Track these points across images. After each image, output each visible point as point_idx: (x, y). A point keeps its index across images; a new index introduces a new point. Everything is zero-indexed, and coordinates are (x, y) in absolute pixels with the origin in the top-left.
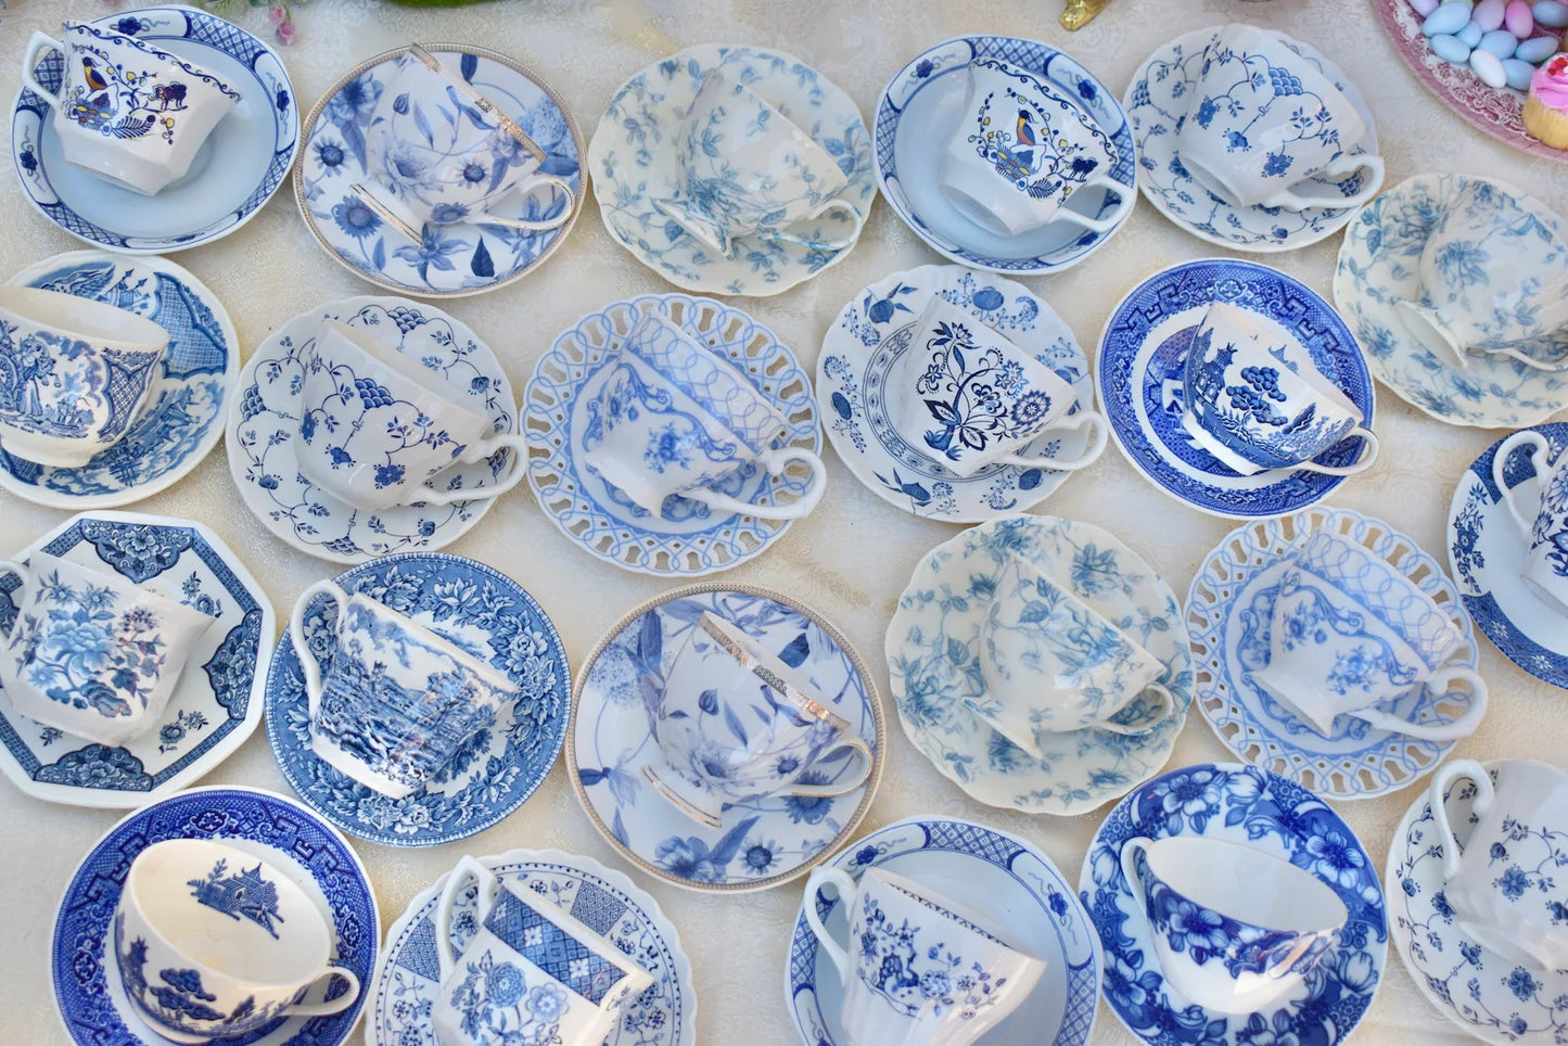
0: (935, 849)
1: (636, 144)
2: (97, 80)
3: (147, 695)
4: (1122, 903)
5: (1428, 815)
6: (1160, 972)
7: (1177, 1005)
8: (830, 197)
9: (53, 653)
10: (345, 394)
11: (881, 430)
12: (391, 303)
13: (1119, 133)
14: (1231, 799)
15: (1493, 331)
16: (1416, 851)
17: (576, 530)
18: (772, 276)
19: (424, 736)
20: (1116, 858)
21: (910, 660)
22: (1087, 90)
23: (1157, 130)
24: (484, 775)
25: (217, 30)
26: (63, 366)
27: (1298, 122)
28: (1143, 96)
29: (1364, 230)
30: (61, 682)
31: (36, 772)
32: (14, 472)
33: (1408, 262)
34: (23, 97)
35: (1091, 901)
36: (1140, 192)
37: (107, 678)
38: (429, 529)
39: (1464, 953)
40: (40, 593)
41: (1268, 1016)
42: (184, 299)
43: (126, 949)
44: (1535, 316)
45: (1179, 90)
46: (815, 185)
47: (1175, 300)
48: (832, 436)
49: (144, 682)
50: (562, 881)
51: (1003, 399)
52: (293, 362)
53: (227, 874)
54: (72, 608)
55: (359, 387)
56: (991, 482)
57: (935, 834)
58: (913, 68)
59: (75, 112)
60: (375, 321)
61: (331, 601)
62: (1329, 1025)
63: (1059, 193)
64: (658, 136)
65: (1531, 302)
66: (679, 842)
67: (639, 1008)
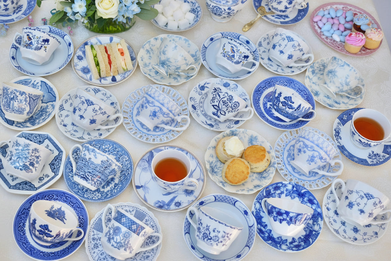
0: (217, 202)
1: (148, 55)
2: (30, 39)
3: (36, 168)
4: (262, 214)
5: (331, 193)
6: (271, 229)
7: (275, 236)
8: (191, 64)
9: (16, 158)
10: (83, 103)
11: (203, 113)
12: (93, 87)
13: (255, 51)
14: (287, 190)
15: (341, 88)
16: (329, 201)
17: (134, 134)
18: (178, 82)
19: (100, 175)
20: (260, 204)
21: (211, 161)
22: (248, 42)
23: (264, 52)
24: (114, 187)
25: (56, 31)
26: (20, 97)
27: (294, 47)
28: (260, 45)
29: (311, 70)
30: (17, 165)
31: (10, 187)
32: (8, 123)
33: (321, 76)
34: (13, 45)
35: (255, 213)
36: (260, 63)
37: (28, 164)
38: (101, 135)
39: (342, 223)
40: (13, 145)
41: (297, 238)
42: (47, 87)
43: (31, 222)
44: (350, 84)
45: (268, 43)
46: (187, 62)
47: (269, 85)
48: (192, 113)
49: (36, 165)
50: (131, 210)
51: (229, 103)
52: (71, 100)
53: (54, 209)
54: (20, 148)
55: (86, 101)
56: (228, 123)
57: (217, 198)
58: (209, 39)
59: (25, 46)
60: (89, 91)
61: (79, 149)
62: (311, 240)
63: (241, 63)
64: (153, 54)
65: (348, 80)
66: (159, 202)
67: (149, 240)
